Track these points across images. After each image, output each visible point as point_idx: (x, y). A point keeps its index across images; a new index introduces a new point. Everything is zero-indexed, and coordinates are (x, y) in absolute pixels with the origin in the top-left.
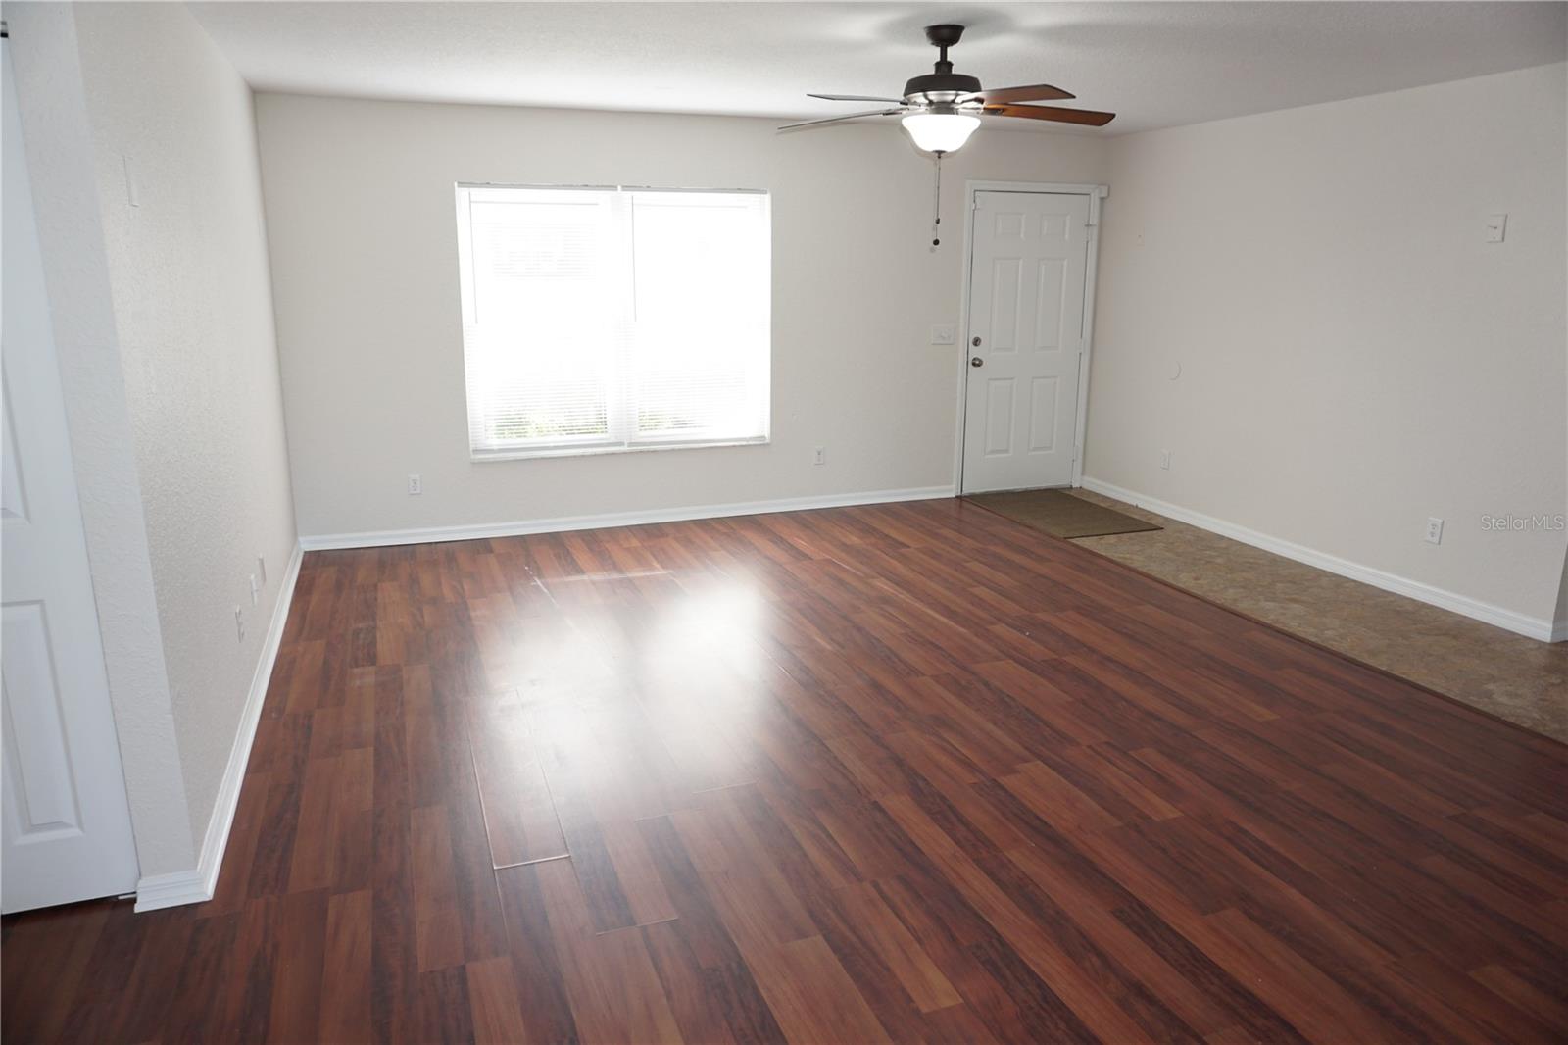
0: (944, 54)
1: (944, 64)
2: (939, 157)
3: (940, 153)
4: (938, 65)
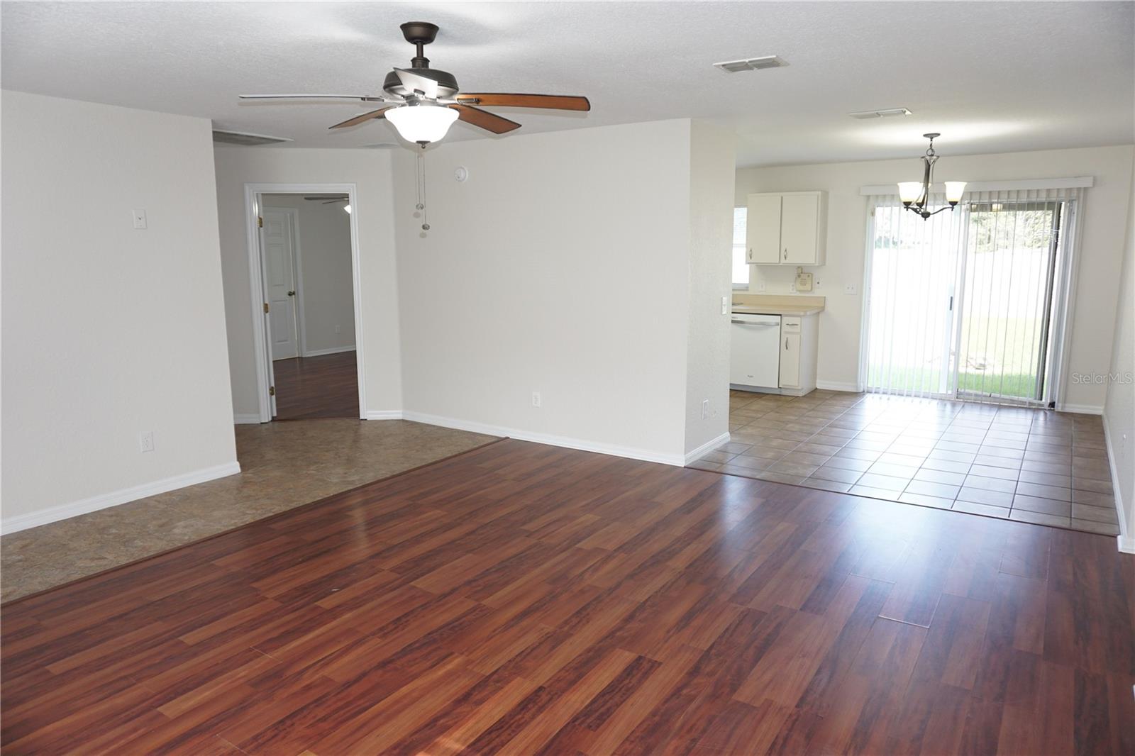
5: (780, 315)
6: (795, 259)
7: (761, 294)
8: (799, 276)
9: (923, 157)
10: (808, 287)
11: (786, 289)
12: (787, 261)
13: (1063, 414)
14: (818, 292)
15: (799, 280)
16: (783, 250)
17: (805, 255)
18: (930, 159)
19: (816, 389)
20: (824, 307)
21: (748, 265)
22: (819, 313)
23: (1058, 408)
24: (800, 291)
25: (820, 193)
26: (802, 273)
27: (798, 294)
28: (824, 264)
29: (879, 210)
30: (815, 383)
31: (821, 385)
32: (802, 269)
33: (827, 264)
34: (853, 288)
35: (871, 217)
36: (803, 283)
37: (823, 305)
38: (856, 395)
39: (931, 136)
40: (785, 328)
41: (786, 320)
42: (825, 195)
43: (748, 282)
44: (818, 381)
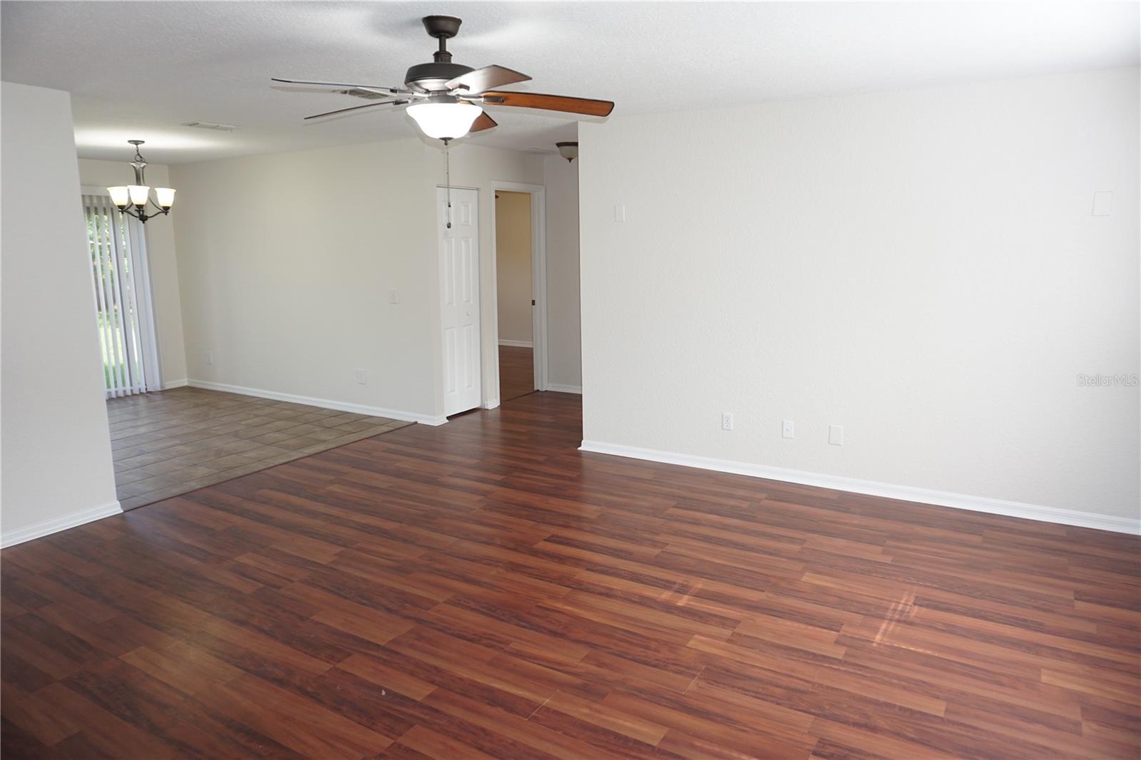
0: (442, 45)
1: (442, 55)
2: (446, 144)
3: (446, 139)
4: (436, 55)
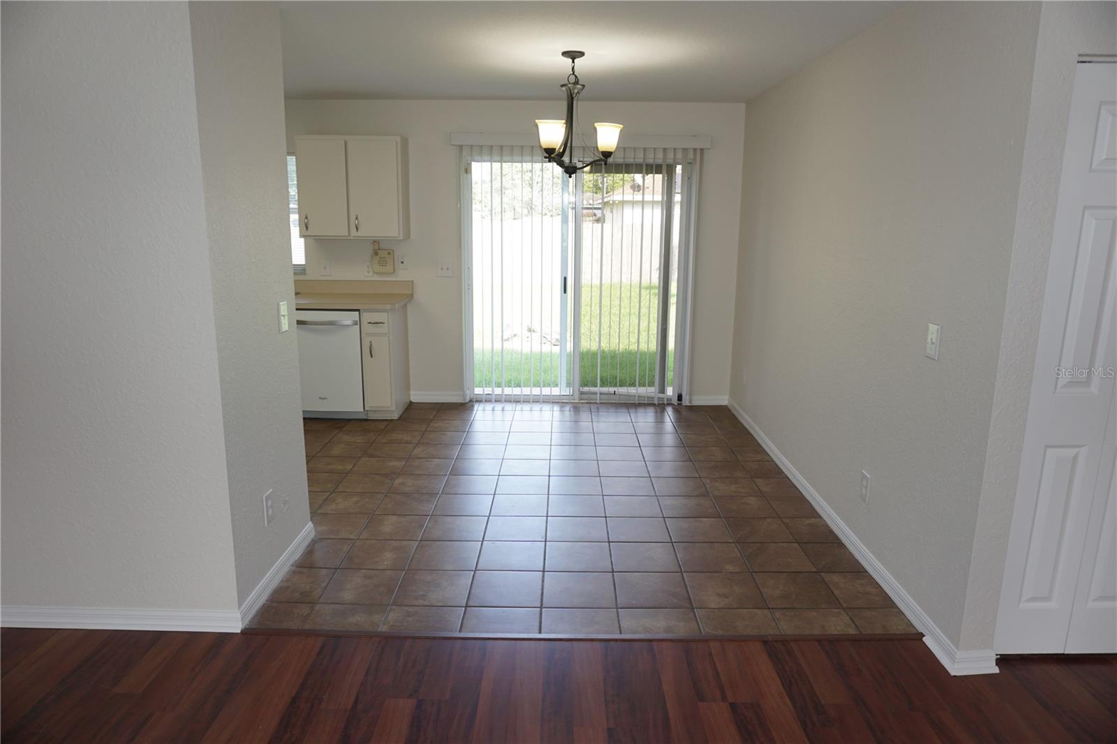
5: (358, 310)
6: (370, 229)
7: (323, 278)
8: (376, 254)
9: (562, 86)
10: (389, 268)
11: (359, 272)
12: (359, 234)
13: (691, 408)
14: (403, 275)
15: (377, 258)
16: (353, 217)
17: (384, 225)
18: (574, 88)
19: (411, 402)
20: (412, 296)
21: (303, 240)
22: (406, 305)
23: (686, 402)
24: (377, 273)
25: (399, 138)
26: (380, 251)
27: (376, 278)
28: (409, 237)
29: (476, 167)
30: (409, 395)
31: (417, 396)
32: (379, 243)
33: (412, 236)
34: (448, 269)
35: (465, 175)
36: (383, 262)
37: (411, 292)
38: (462, 408)
39: (573, 55)
40: (367, 328)
41: (367, 317)
42: (405, 143)
43: (304, 263)
44: (412, 392)
